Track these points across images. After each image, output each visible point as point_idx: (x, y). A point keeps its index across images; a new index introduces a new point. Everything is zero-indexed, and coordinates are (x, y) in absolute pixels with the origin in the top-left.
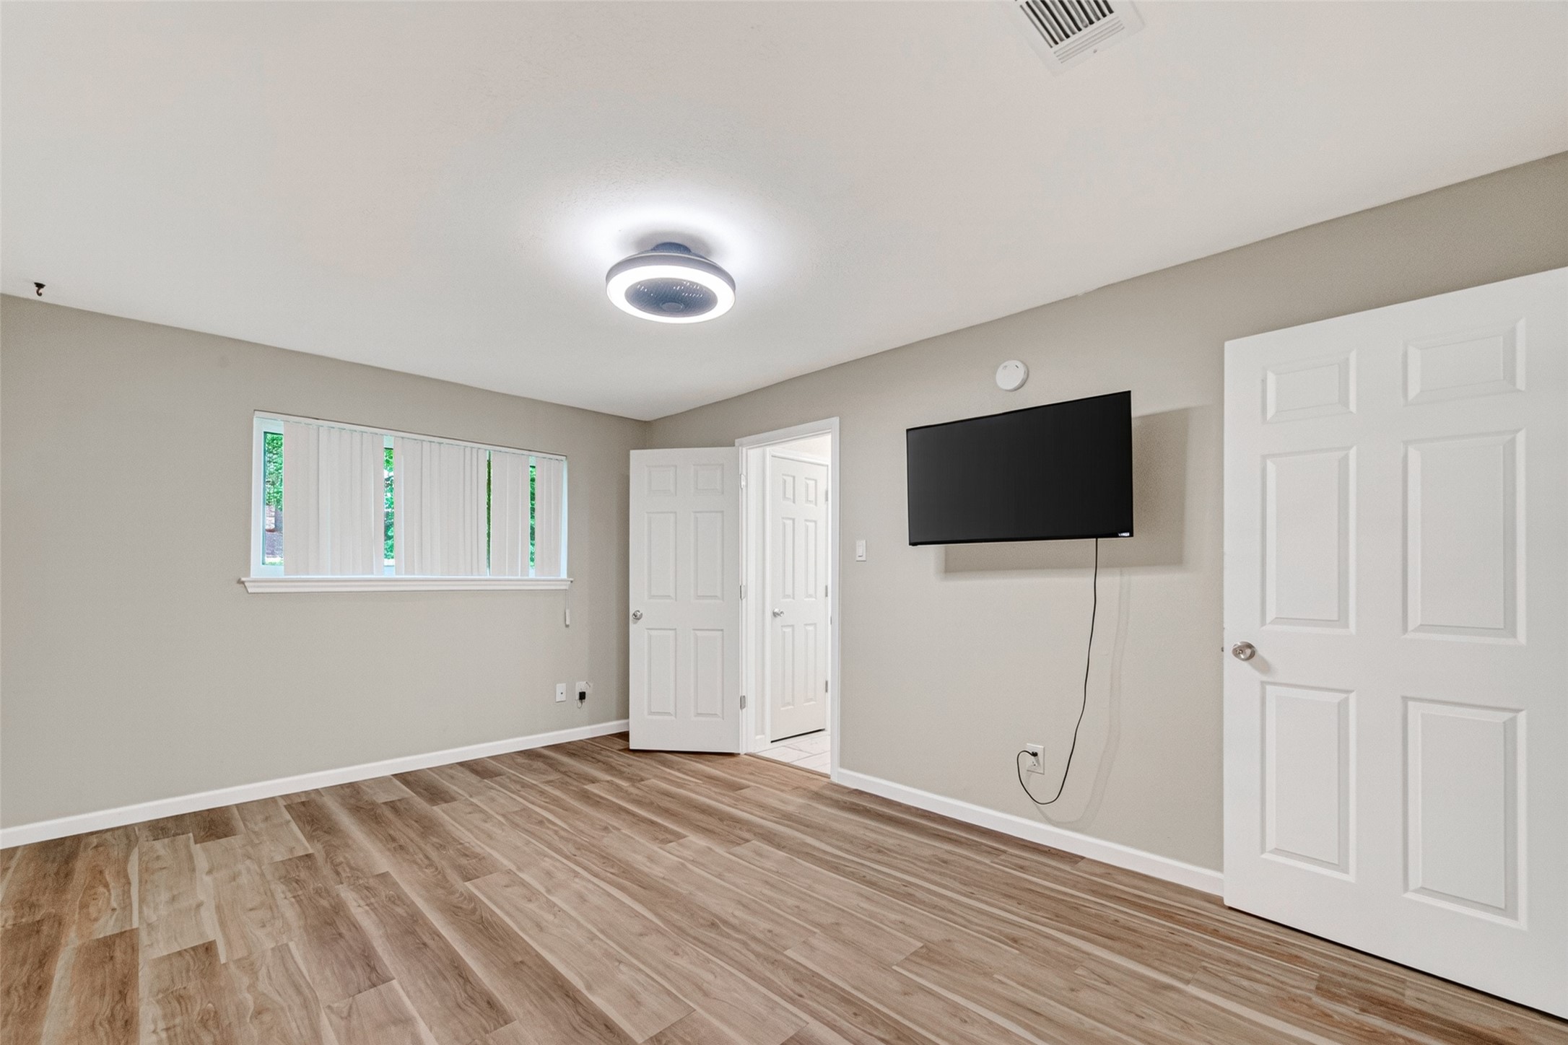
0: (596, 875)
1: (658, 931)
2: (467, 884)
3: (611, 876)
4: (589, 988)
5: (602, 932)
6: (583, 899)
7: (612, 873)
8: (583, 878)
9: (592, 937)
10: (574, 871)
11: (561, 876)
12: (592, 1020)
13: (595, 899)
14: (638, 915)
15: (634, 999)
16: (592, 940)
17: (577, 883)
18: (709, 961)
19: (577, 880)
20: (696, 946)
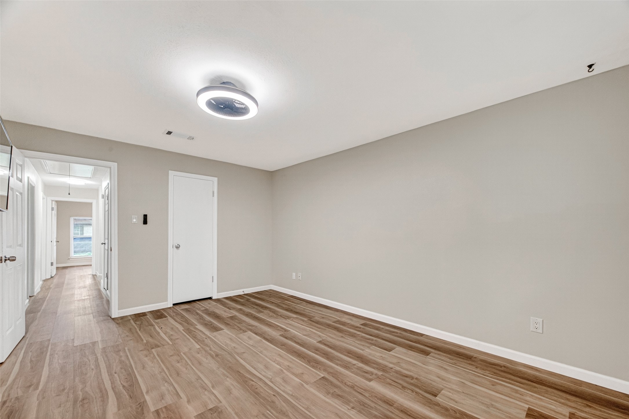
0: (260, 379)
1: (238, 354)
2: (323, 376)
3: (254, 380)
4: (261, 340)
5: (258, 354)
6: (267, 367)
7: (253, 381)
8: (267, 378)
9: (261, 352)
10: (272, 382)
11: (278, 379)
12: (260, 335)
13: (261, 366)
14: (244, 360)
15: (249, 338)
16: (261, 351)
17: (270, 375)
18: (225, 345)
19: (271, 377)
20: (227, 349)
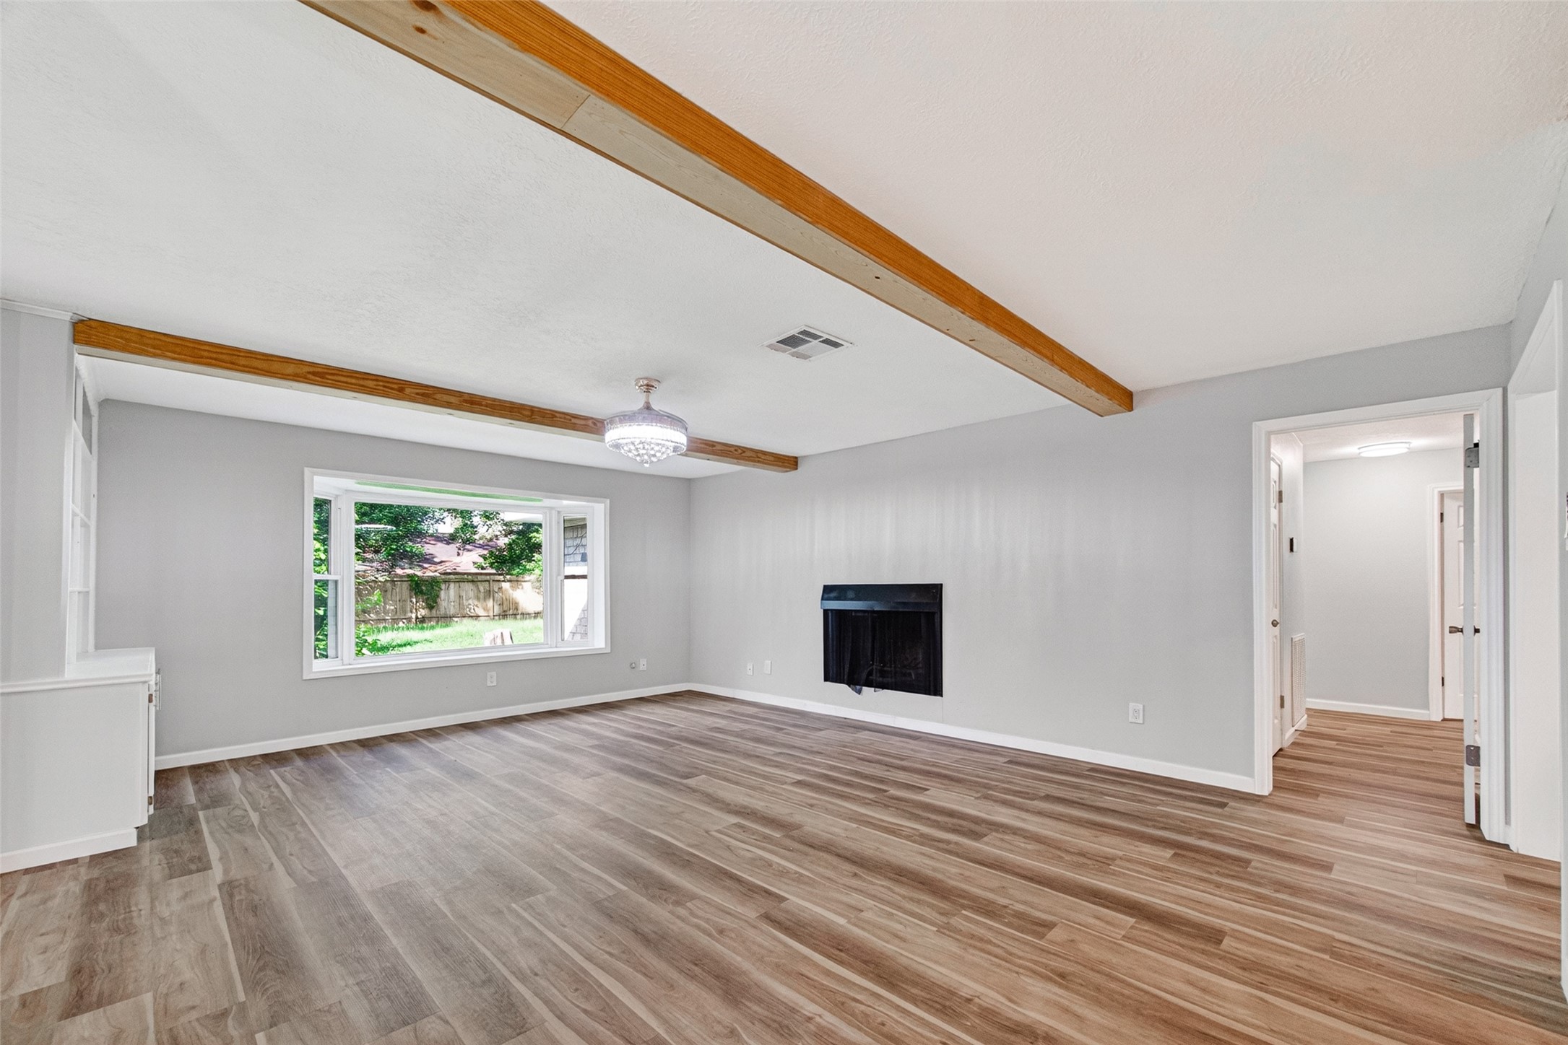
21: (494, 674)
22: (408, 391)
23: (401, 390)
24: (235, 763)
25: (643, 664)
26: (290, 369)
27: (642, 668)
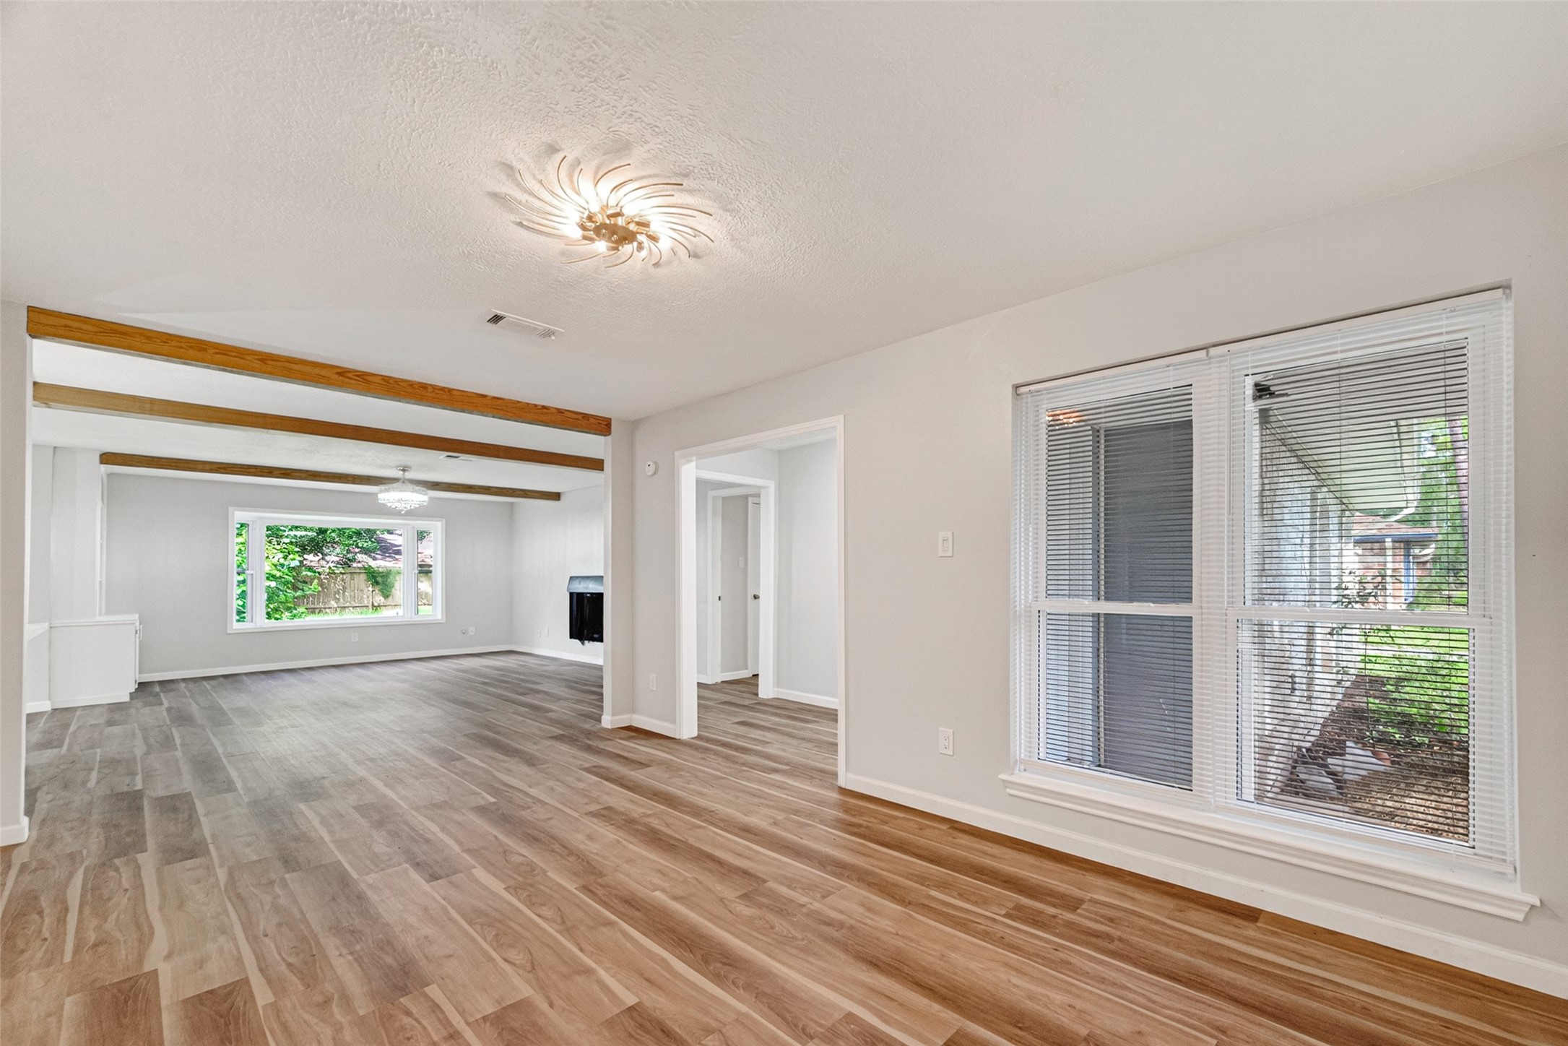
21: (357, 634)
22: (275, 473)
23: (270, 473)
24: (184, 680)
25: (472, 631)
26: (208, 467)
27: (471, 633)
